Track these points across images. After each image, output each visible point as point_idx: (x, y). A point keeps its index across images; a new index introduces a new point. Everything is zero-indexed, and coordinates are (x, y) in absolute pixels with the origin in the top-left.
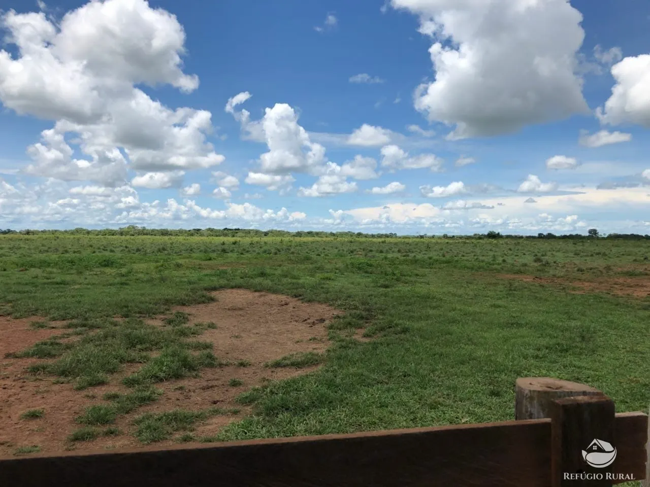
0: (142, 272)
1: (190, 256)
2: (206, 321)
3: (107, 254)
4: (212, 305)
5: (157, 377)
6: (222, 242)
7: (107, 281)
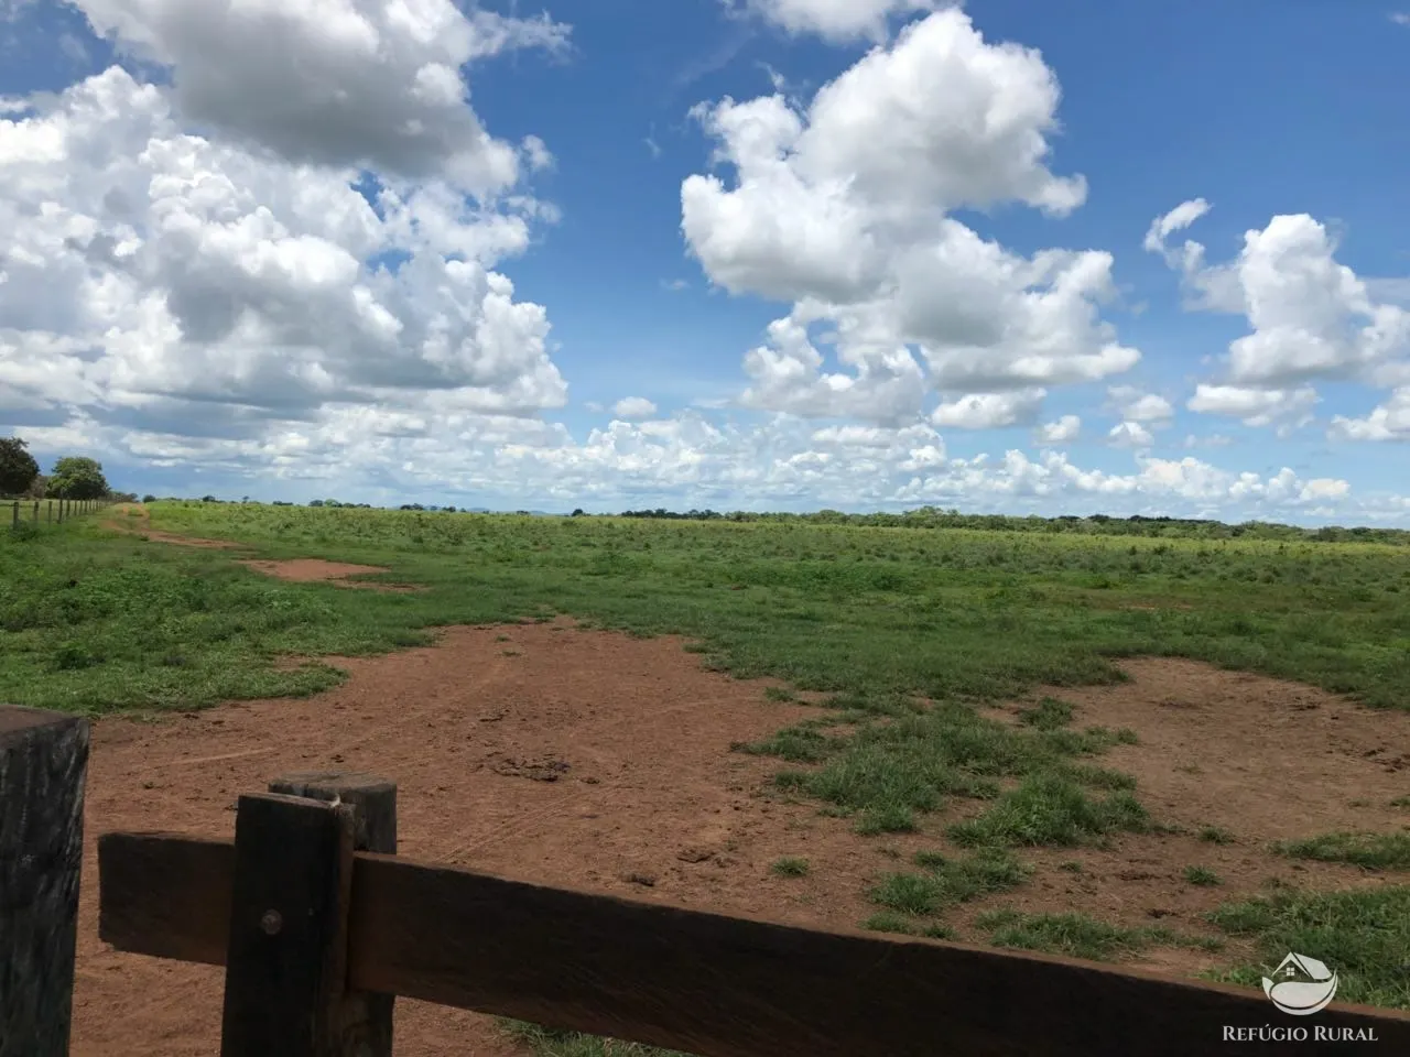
0: (960, 606)
1: (1058, 575)
2: (1114, 726)
3: (886, 563)
4: (1121, 690)
5: (1019, 835)
6: (1129, 547)
7: (892, 618)
